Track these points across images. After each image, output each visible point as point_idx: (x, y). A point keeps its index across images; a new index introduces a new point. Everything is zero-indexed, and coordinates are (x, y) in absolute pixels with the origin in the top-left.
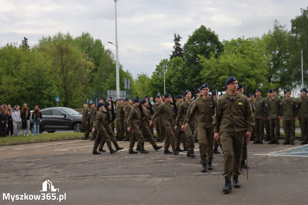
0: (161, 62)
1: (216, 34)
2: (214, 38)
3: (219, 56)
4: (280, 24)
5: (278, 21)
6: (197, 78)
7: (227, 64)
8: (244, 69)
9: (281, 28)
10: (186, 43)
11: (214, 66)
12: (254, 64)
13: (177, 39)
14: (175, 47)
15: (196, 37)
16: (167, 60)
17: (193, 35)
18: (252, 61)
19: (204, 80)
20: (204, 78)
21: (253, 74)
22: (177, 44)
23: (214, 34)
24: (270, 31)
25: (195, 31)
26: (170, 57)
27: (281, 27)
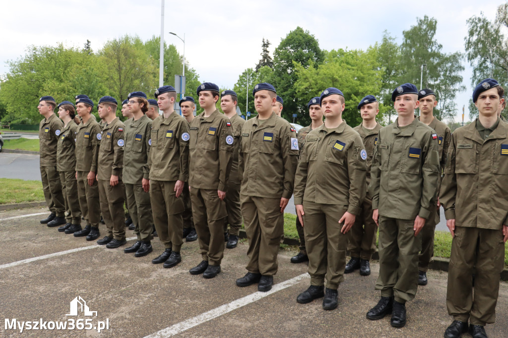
0: (244, 71)
1: (315, 38)
2: (314, 42)
3: (319, 66)
4: (390, 35)
5: (388, 32)
6: (289, 91)
7: (330, 76)
8: (351, 84)
9: (391, 41)
10: (277, 47)
11: (313, 77)
12: (363, 78)
13: (266, 45)
14: (263, 54)
15: (291, 40)
16: (252, 70)
17: (287, 37)
18: (362, 74)
19: (299, 94)
20: (299, 91)
21: (362, 91)
22: (265, 51)
23: (313, 38)
24: (376, 44)
25: (289, 33)
26: (255, 66)
27: (390, 38)
